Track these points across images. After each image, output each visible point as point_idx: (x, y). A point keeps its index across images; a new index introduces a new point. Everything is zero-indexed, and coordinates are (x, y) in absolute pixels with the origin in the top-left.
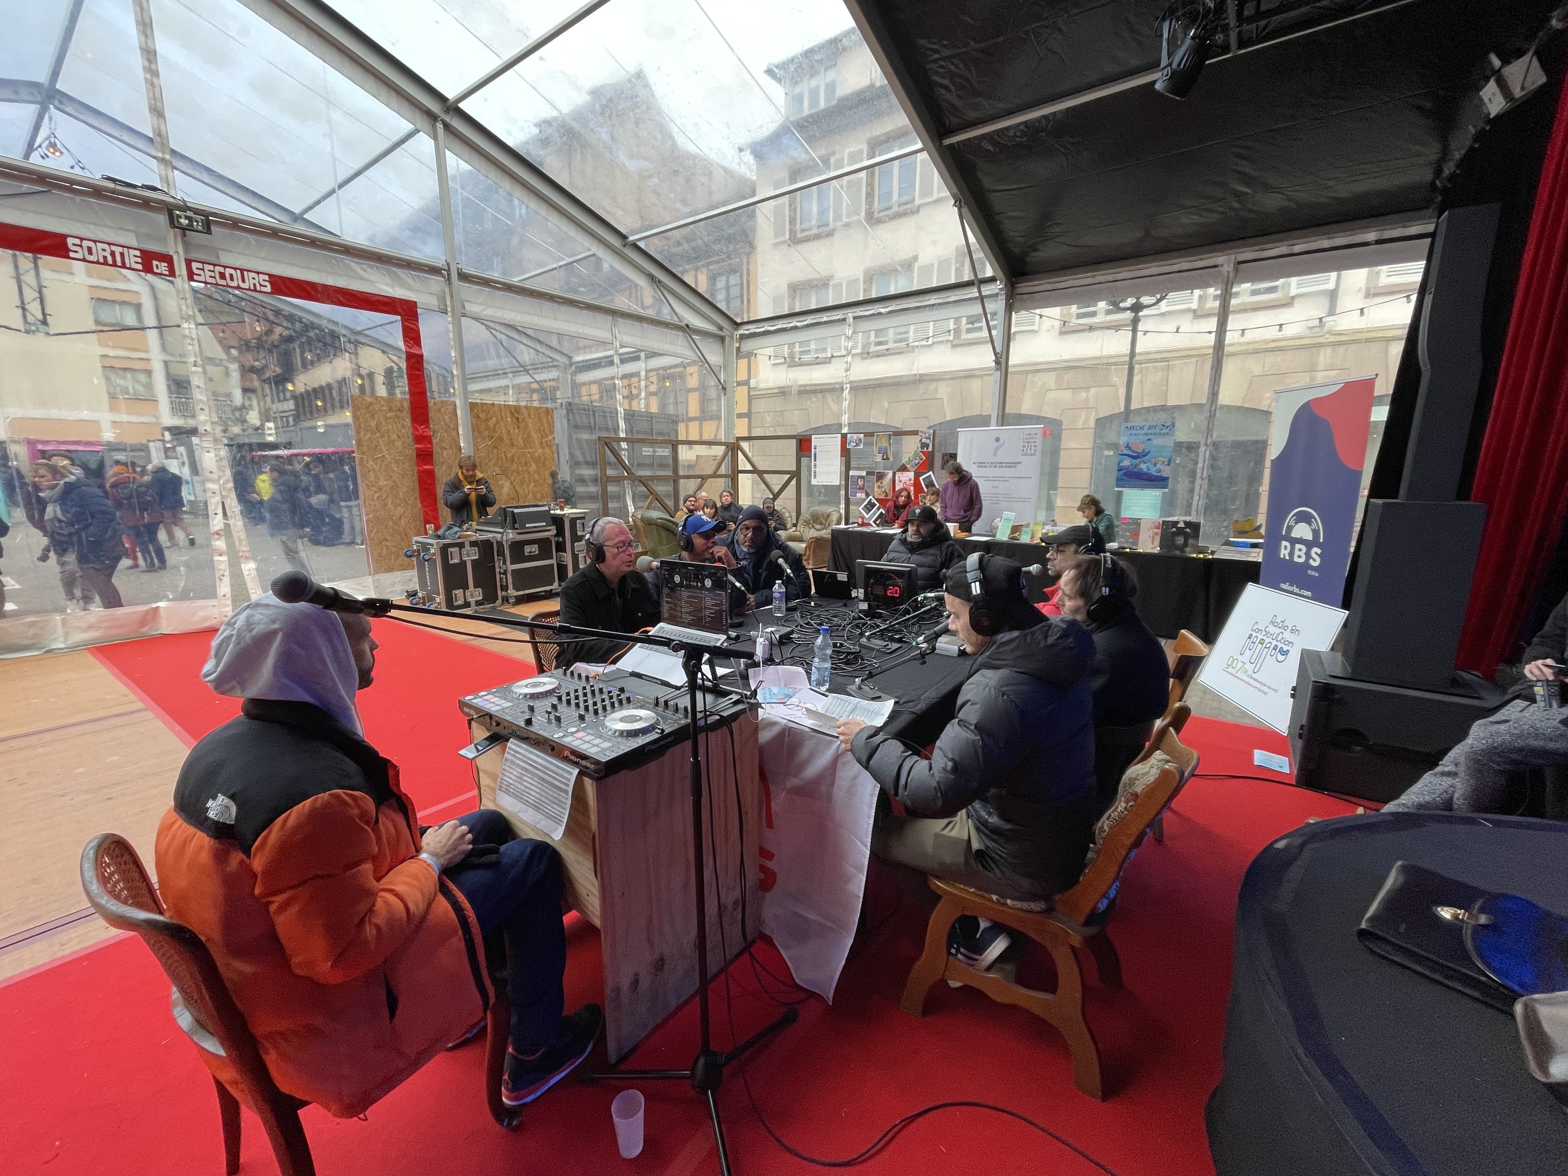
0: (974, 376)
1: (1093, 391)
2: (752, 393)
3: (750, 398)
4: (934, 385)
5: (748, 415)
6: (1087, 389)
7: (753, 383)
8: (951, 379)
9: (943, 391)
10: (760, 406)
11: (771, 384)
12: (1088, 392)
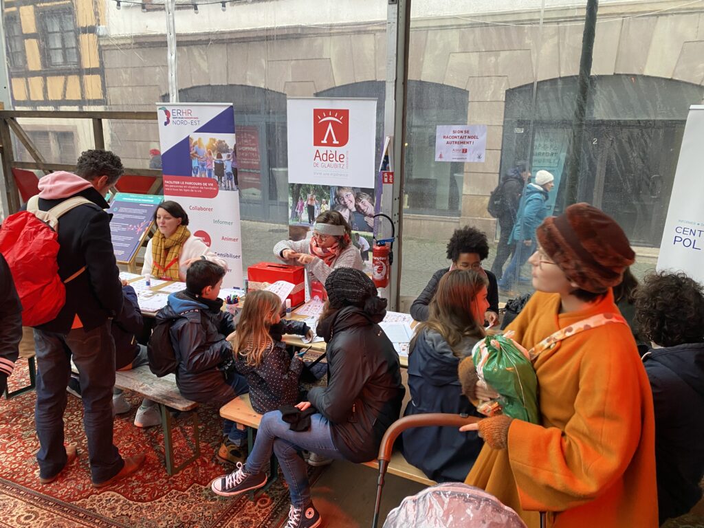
0: (366, 32)
1: (503, 54)
2: (101, 43)
3: (101, 50)
4: (319, 40)
5: (100, 71)
6: (496, 52)
7: (101, 30)
8: (339, 34)
9: (330, 49)
10: (114, 60)
11: (122, 33)
12: (497, 56)
